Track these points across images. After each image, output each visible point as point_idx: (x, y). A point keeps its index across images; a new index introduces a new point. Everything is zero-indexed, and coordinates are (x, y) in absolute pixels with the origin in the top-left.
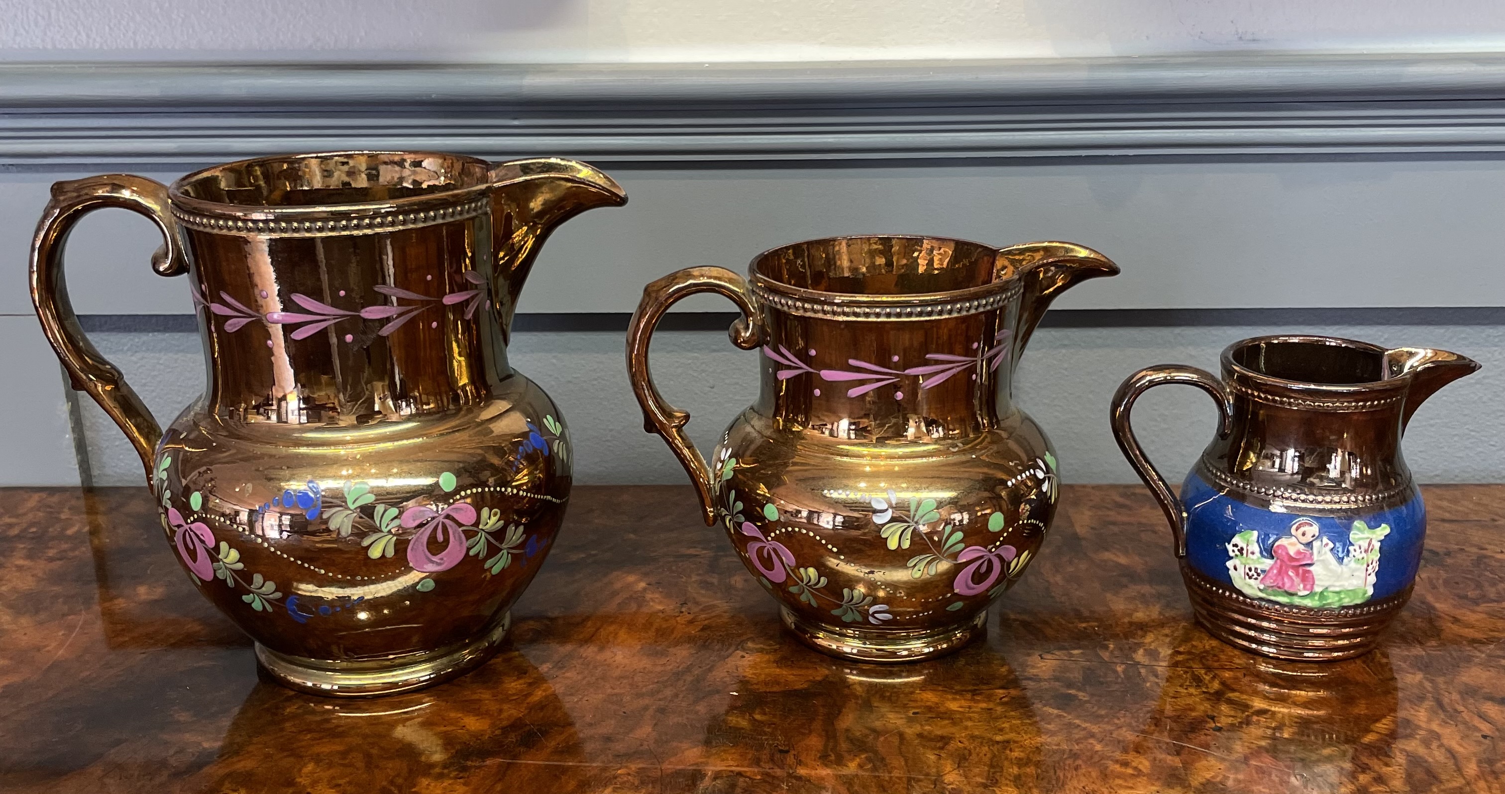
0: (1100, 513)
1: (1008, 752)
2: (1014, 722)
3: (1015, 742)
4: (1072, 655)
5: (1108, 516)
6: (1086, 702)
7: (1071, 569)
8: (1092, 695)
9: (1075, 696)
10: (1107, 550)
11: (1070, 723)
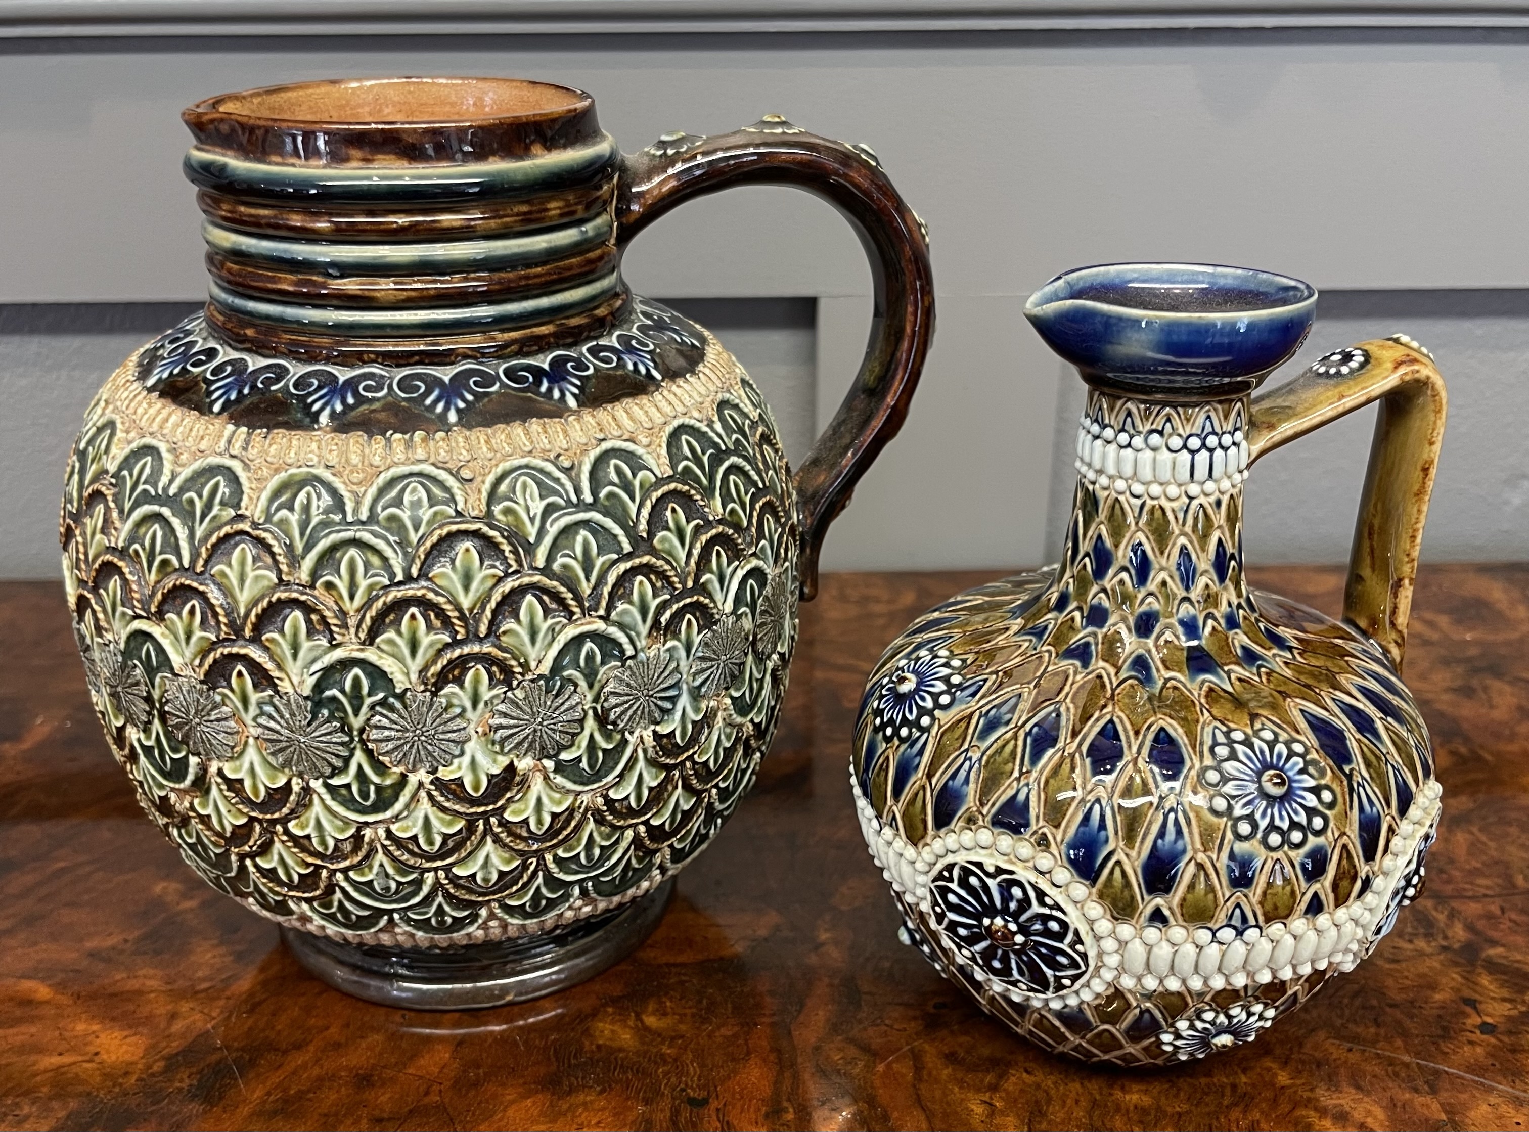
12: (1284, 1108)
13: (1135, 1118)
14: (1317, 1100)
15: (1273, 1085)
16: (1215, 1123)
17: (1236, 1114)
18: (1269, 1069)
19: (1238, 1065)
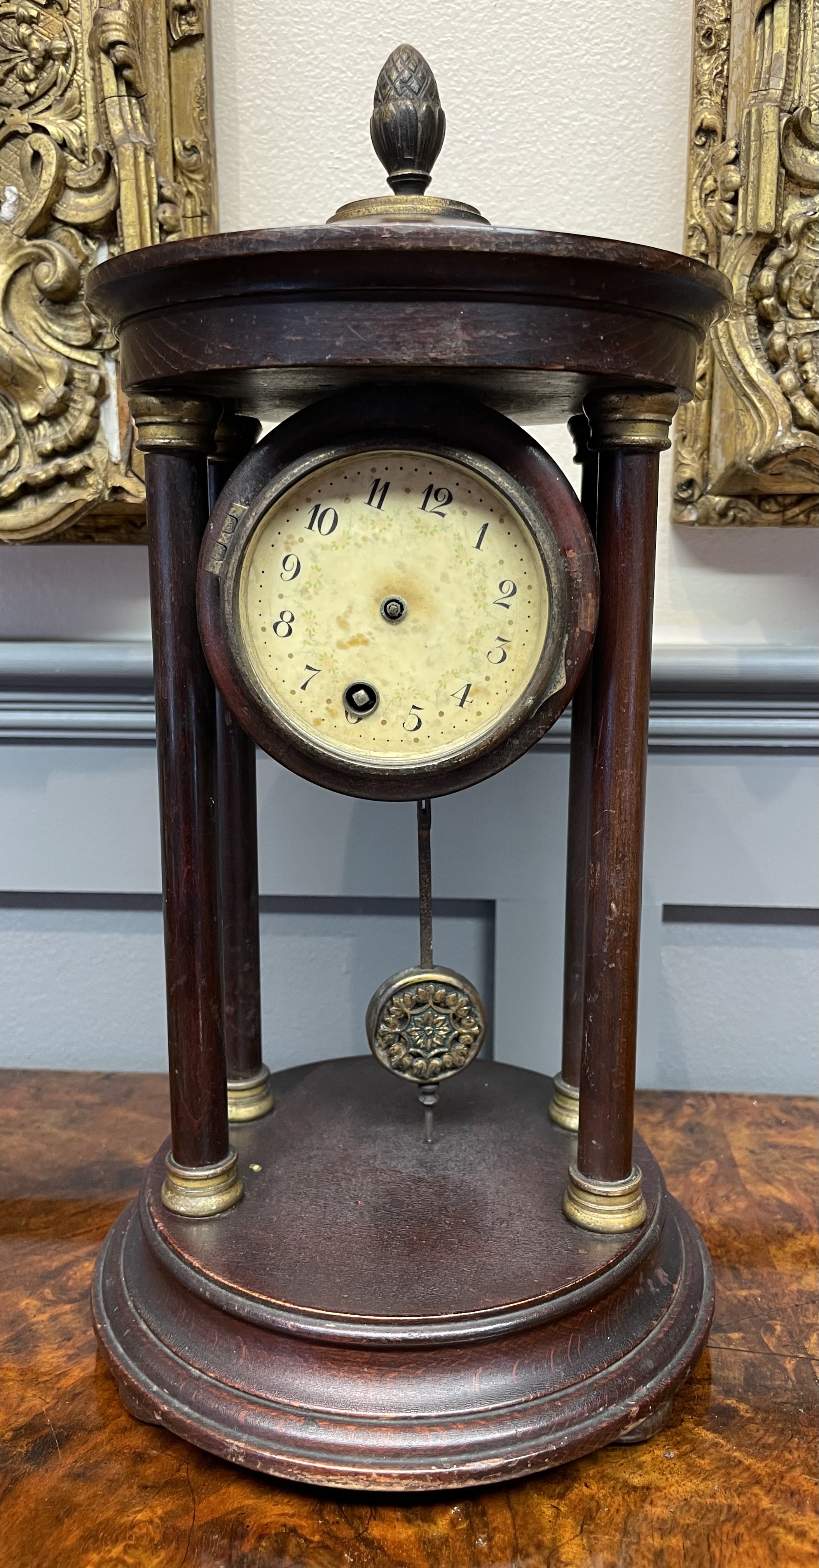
0: (759, 1132)
1: (647, 1507)
2: (657, 1452)
3: (659, 1489)
4: (729, 1341)
5: (767, 1135)
6: (751, 1420)
7: (727, 1208)
8: (756, 1409)
9: (735, 1410)
10: (768, 1182)
11: (729, 1458)
12: (763, 1525)
13: (657, 1526)
14: (787, 1520)
15: (757, 1507)
16: (712, 1534)
17: (727, 1527)
18: (756, 1495)
19: (735, 1491)
